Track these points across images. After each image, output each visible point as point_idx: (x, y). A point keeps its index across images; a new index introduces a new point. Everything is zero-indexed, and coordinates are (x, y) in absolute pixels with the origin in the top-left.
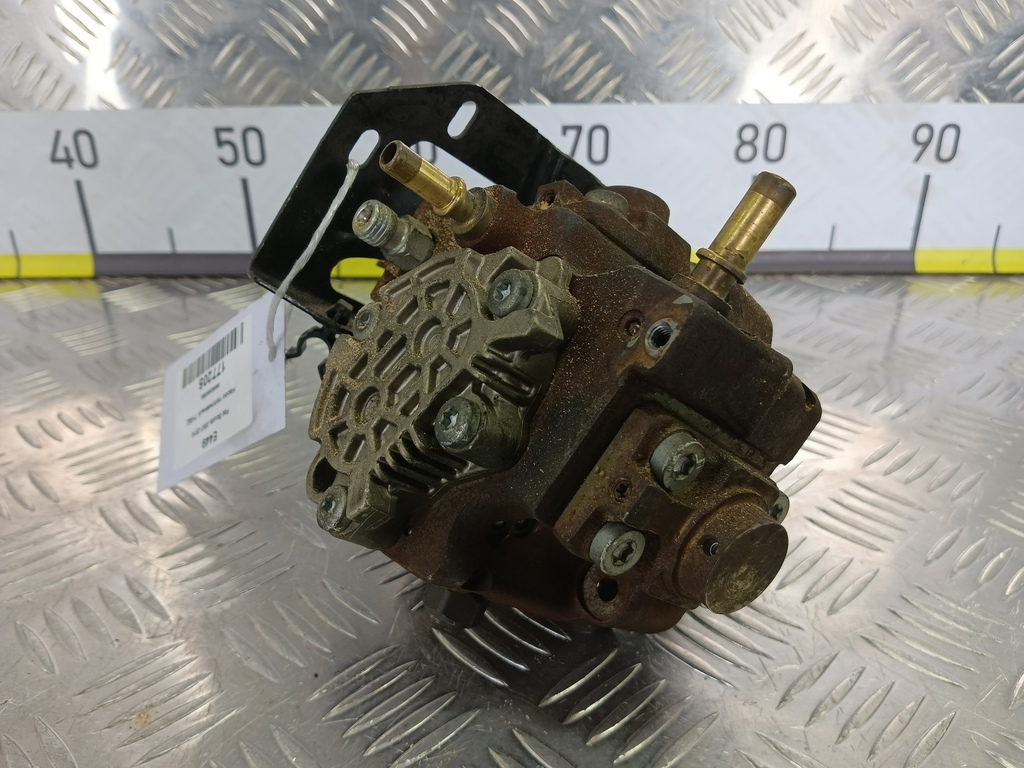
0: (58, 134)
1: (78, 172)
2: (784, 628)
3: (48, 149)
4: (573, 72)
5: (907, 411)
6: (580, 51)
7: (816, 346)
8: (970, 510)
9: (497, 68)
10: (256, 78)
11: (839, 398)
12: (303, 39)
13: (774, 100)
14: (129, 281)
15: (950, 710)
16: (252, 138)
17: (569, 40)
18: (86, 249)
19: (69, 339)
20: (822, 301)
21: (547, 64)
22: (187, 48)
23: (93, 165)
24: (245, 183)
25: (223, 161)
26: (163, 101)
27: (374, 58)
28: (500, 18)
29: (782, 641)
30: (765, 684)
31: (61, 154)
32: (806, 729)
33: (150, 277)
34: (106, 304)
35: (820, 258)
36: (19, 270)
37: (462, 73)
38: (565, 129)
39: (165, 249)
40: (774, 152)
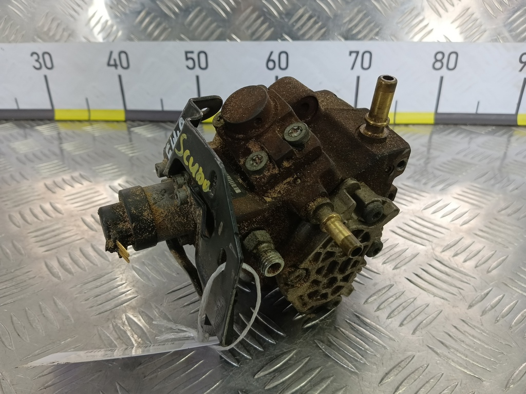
0: (111, 53)
1: (120, 70)
2: (468, 278)
3: (106, 60)
4: (356, 26)
5: (517, 189)
6: (360, 16)
7: (472, 158)
9: (320, 24)
10: (207, 27)
11: (485, 182)
12: (228, 9)
13: (452, 41)
14: (142, 123)
16: (202, 56)
17: (356, 10)
18: (121, 108)
19: (122, 148)
20: (471, 139)
21: (345, 21)
22: (174, 13)
23: (128, 68)
24: (198, 78)
25: (188, 67)
26: (162, 38)
27: (262, 19)
29: (467, 283)
30: (461, 299)
31: (112, 62)
32: (481, 317)
33: (151, 121)
34: (130, 132)
35: (471, 117)
36: (90, 116)
37: (302, 26)
38: (351, 53)
39: (159, 108)
40: (451, 65)
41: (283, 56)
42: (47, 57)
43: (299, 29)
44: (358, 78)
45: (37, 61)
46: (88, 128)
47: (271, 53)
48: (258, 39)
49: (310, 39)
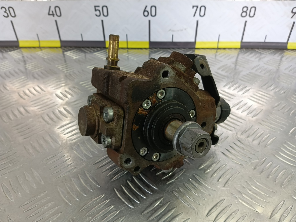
0: (50, 7)
1: (56, 18)
2: (255, 151)
3: (47, 11)
7: (260, 72)
11: (267, 88)
14: (71, 48)
15: (293, 172)
16: (105, 9)
18: (58, 39)
19: (60, 67)
23: (60, 16)
24: (102, 21)
25: (96, 15)
29: (254, 155)
30: (250, 165)
31: (51, 13)
32: (260, 175)
33: (77, 47)
34: (64, 55)
35: (262, 44)
36: (40, 44)
38: (193, 7)
39: (80, 39)
40: (252, 15)
41: (153, 9)
42: (11, 10)
44: (198, 22)
45: (5, 12)
46: (39, 53)
47: (146, 7)
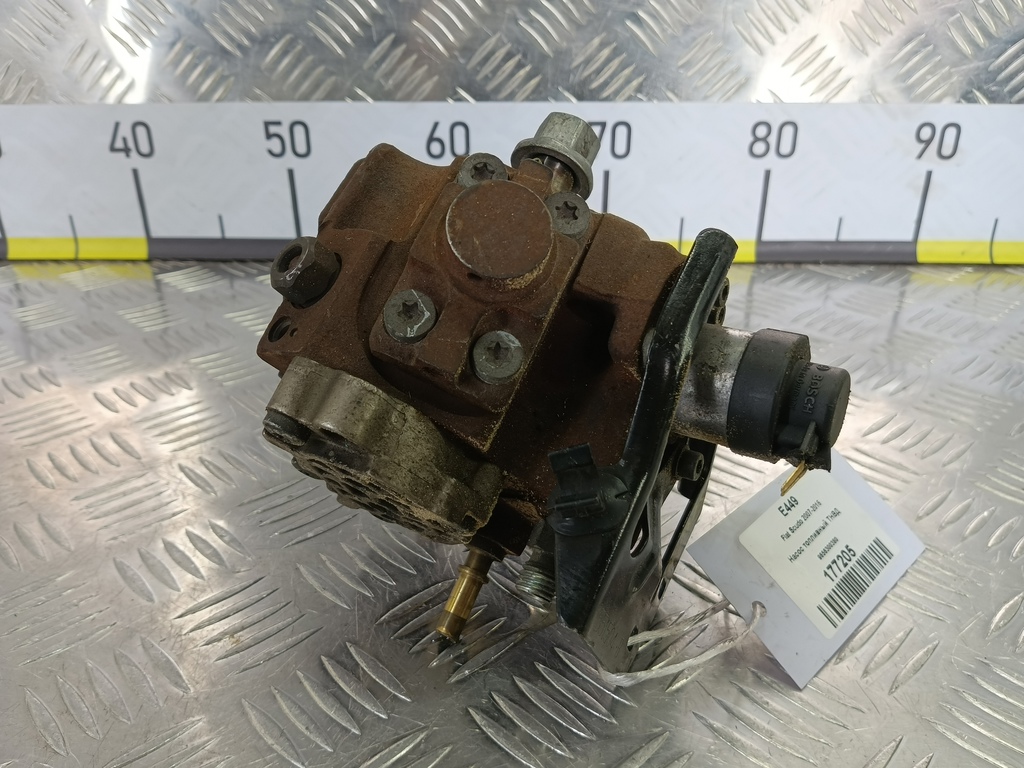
0: (117, 125)
1: (135, 160)
3: (108, 140)
4: (598, 71)
5: (904, 388)
6: (606, 52)
7: (823, 329)
8: (959, 475)
9: (528, 68)
10: (305, 75)
12: (348, 39)
13: (785, 100)
14: (180, 264)
15: (934, 639)
16: (299, 131)
17: (596, 41)
18: (141, 234)
19: (133, 316)
20: (829, 289)
21: (575, 64)
22: (240, 46)
23: (150, 154)
24: (291, 173)
25: (271, 152)
26: (217, 96)
27: (414, 57)
28: (532, 21)
31: (119, 144)
33: (200, 260)
34: (158, 283)
35: (828, 248)
36: (77, 252)
37: (495, 72)
39: (216, 234)
40: (785, 148)
41: (459, 132)
43: (487, 79)
44: (607, 173)
46: (74, 275)
47: (436, 125)
48: (408, 98)
49: (511, 97)
